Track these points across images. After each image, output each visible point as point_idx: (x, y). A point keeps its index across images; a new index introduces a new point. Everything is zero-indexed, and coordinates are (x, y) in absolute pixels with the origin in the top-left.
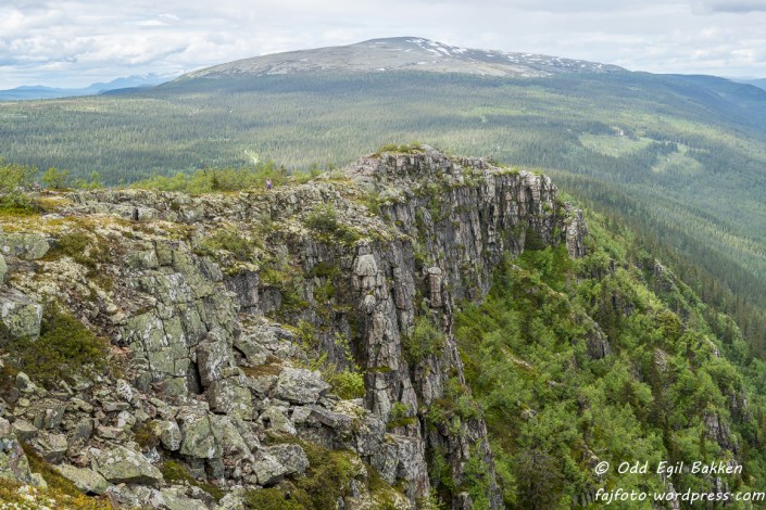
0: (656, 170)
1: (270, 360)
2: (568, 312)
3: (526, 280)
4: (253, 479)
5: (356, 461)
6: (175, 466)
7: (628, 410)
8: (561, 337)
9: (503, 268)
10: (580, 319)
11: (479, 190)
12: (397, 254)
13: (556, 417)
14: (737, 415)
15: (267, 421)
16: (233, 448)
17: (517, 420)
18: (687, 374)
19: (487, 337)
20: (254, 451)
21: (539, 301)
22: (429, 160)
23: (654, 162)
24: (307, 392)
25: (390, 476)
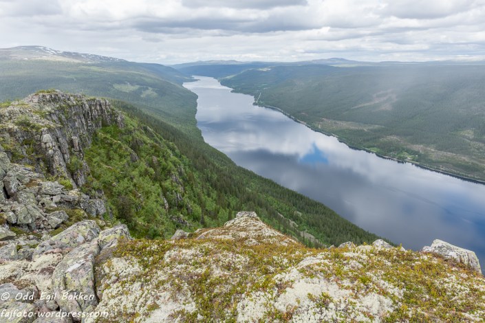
0: (142, 96)
1: (31, 181)
2: (122, 147)
3: (105, 138)
4: (50, 227)
5: (82, 212)
6: (17, 229)
7: (148, 177)
8: (121, 156)
9: (96, 134)
10: (127, 149)
11: (82, 106)
12: (58, 133)
13: (125, 183)
14: (180, 174)
15: (43, 204)
16: (37, 217)
17: (111, 187)
18: (164, 163)
19: (94, 160)
20: (46, 216)
21: (111, 145)
22: (60, 96)
23: (141, 93)
24: (56, 190)
25: (94, 215)
